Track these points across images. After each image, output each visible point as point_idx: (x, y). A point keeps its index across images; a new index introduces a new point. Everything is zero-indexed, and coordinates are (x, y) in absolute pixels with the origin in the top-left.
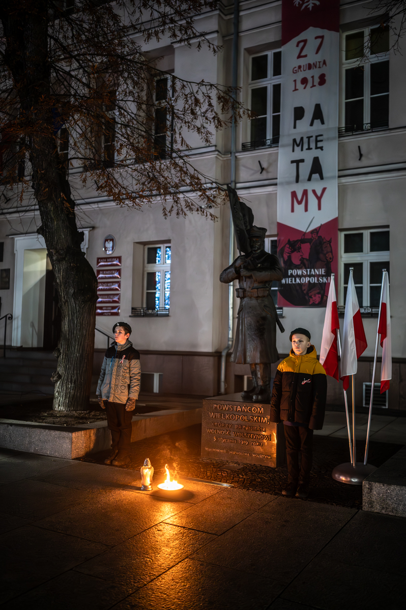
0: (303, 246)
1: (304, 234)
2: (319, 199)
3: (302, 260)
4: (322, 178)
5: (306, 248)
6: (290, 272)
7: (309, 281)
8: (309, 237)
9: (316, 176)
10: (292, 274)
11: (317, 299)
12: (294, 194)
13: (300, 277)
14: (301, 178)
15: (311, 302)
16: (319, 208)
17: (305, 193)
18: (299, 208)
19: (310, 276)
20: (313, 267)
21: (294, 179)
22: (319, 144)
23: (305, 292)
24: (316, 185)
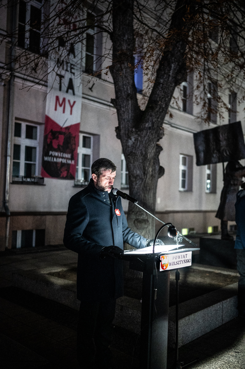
0: (60, 136)
1: (61, 128)
3: (59, 146)
4: (74, 94)
5: (62, 138)
6: (51, 153)
7: (61, 161)
8: (64, 131)
9: (70, 91)
10: (51, 154)
11: (65, 174)
12: (57, 98)
13: (57, 157)
14: (62, 88)
15: (62, 176)
16: (71, 114)
17: (64, 100)
18: (60, 109)
19: (62, 158)
20: (64, 152)
22: (73, 71)
23: (59, 168)
24: (69, 97)
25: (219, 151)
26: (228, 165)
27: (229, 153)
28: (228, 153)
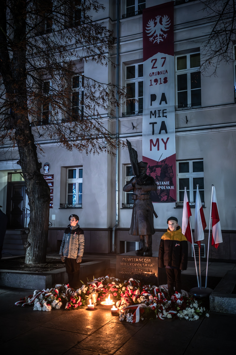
0: (157, 169)
2: (165, 144)
3: (157, 177)
4: (167, 133)
7: (161, 188)
8: (160, 164)
9: (163, 131)
11: (165, 198)
12: (151, 141)
14: (155, 132)
16: (166, 149)
17: (158, 140)
18: (155, 148)
19: (161, 185)
21: (152, 133)
22: (165, 115)
23: (158, 194)
24: (162, 136)
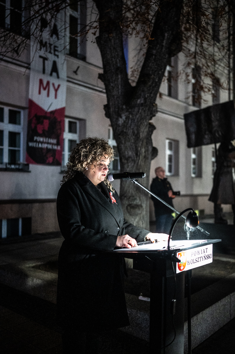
0: (45, 121)
1: (46, 112)
2: (56, 90)
3: (44, 131)
4: (58, 77)
5: (46, 123)
6: (35, 138)
7: (47, 147)
8: (48, 115)
9: (54, 74)
10: (36, 140)
11: (51, 160)
12: (41, 81)
13: (42, 143)
14: (46, 71)
15: (47, 162)
16: (56, 97)
17: (48, 83)
18: (44, 93)
19: (48, 143)
20: (50, 137)
22: (57, 53)
23: (44, 154)
24: (53, 80)
25: (211, 132)
26: (220, 147)
27: (222, 133)
28: (220, 134)
